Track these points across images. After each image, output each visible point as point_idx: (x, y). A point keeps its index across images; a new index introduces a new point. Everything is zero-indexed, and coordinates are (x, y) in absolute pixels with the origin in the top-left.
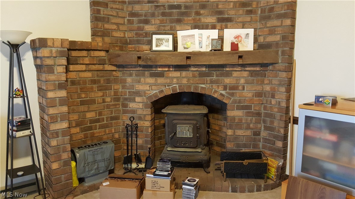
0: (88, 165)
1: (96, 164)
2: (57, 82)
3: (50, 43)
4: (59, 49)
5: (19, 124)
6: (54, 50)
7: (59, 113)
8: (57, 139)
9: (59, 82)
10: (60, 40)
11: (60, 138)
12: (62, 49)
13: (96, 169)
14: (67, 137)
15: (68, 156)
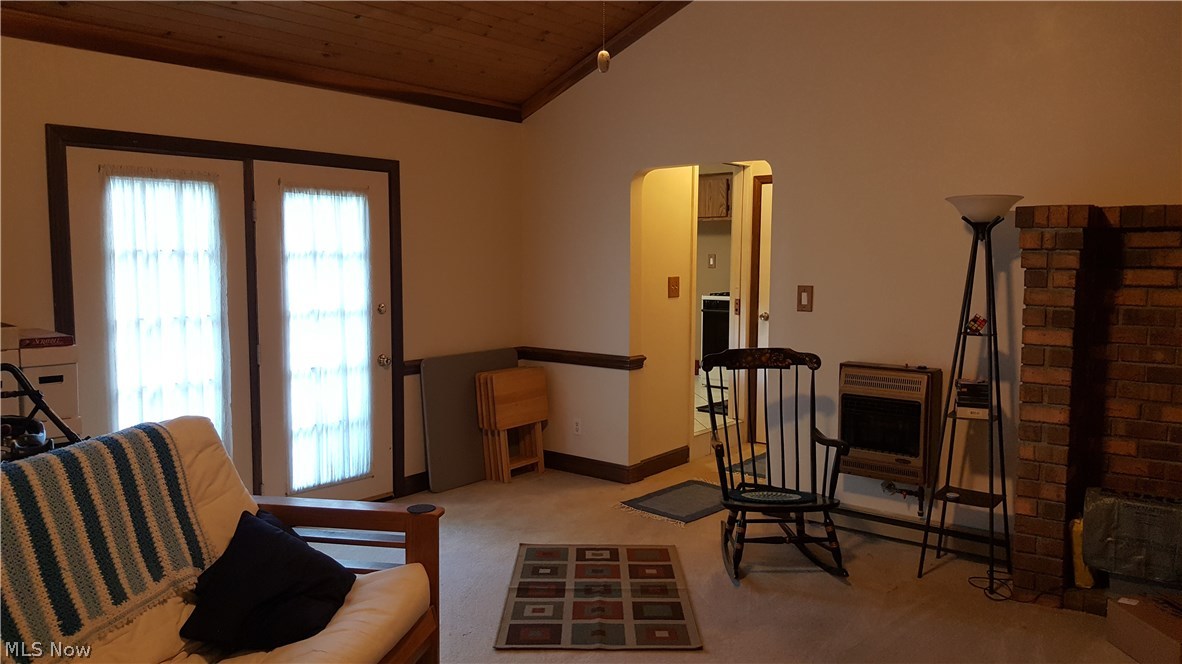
0: (1116, 543)
1: (1144, 550)
2: (1051, 309)
3: (1040, 219)
4: (1062, 231)
5: (965, 390)
6: (1049, 233)
7: (1046, 382)
8: (1036, 444)
9: (1057, 309)
10: (1066, 208)
11: (1044, 444)
12: (1070, 230)
13: (1139, 563)
14: (1061, 448)
15: (1058, 496)
